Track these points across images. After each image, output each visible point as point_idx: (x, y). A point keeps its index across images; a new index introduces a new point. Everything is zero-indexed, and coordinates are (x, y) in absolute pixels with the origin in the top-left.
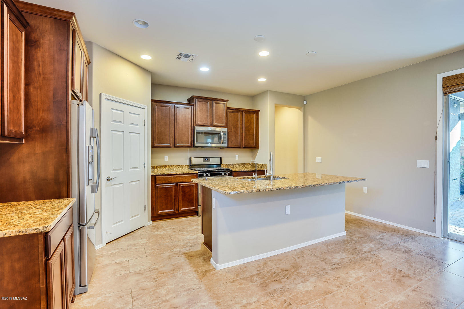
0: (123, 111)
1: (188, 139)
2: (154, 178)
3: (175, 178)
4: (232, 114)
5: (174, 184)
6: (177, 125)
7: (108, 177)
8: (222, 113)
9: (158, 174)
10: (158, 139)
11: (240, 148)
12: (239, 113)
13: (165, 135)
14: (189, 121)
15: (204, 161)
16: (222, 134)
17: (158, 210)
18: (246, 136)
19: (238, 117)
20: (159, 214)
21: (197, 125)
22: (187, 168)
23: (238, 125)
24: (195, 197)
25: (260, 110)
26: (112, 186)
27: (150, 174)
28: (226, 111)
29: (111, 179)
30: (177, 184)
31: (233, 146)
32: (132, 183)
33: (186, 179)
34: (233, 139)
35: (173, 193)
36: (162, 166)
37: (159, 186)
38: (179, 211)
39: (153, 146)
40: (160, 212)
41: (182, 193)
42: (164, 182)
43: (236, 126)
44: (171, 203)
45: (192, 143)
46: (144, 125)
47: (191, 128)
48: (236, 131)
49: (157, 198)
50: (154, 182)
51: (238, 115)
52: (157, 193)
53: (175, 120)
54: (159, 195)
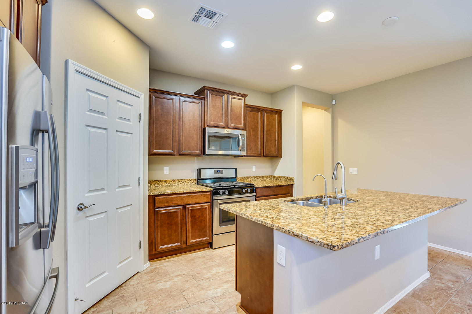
0: (107, 97)
1: (198, 144)
2: (152, 199)
3: (182, 199)
4: (252, 113)
5: (181, 207)
6: (182, 124)
7: (80, 205)
8: (240, 112)
9: (158, 193)
10: (157, 143)
11: (260, 157)
12: (259, 113)
13: (166, 139)
14: (199, 119)
15: (215, 173)
16: (240, 138)
17: (158, 245)
18: (267, 142)
19: (258, 117)
20: (160, 250)
21: (209, 126)
22: (193, 183)
23: (258, 127)
24: (209, 223)
25: (282, 110)
26: (88, 218)
27: (147, 194)
28: (245, 108)
29: (86, 207)
30: (184, 207)
31: (252, 154)
32: (120, 211)
33: (197, 200)
34: (252, 145)
35: (179, 219)
36: (161, 181)
37: (160, 211)
38: (188, 245)
39: (150, 154)
40: (161, 247)
41: (191, 218)
42: (166, 204)
43: (256, 129)
44: (177, 233)
45: (203, 150)
46: (139, 121)
47: (201, 130)
48: (256, 135)
49: (156, 227)
50: (152, 205)
51: (258, 115)
52: (156, 221)
53: (180, 118)
54: (159, 223)
